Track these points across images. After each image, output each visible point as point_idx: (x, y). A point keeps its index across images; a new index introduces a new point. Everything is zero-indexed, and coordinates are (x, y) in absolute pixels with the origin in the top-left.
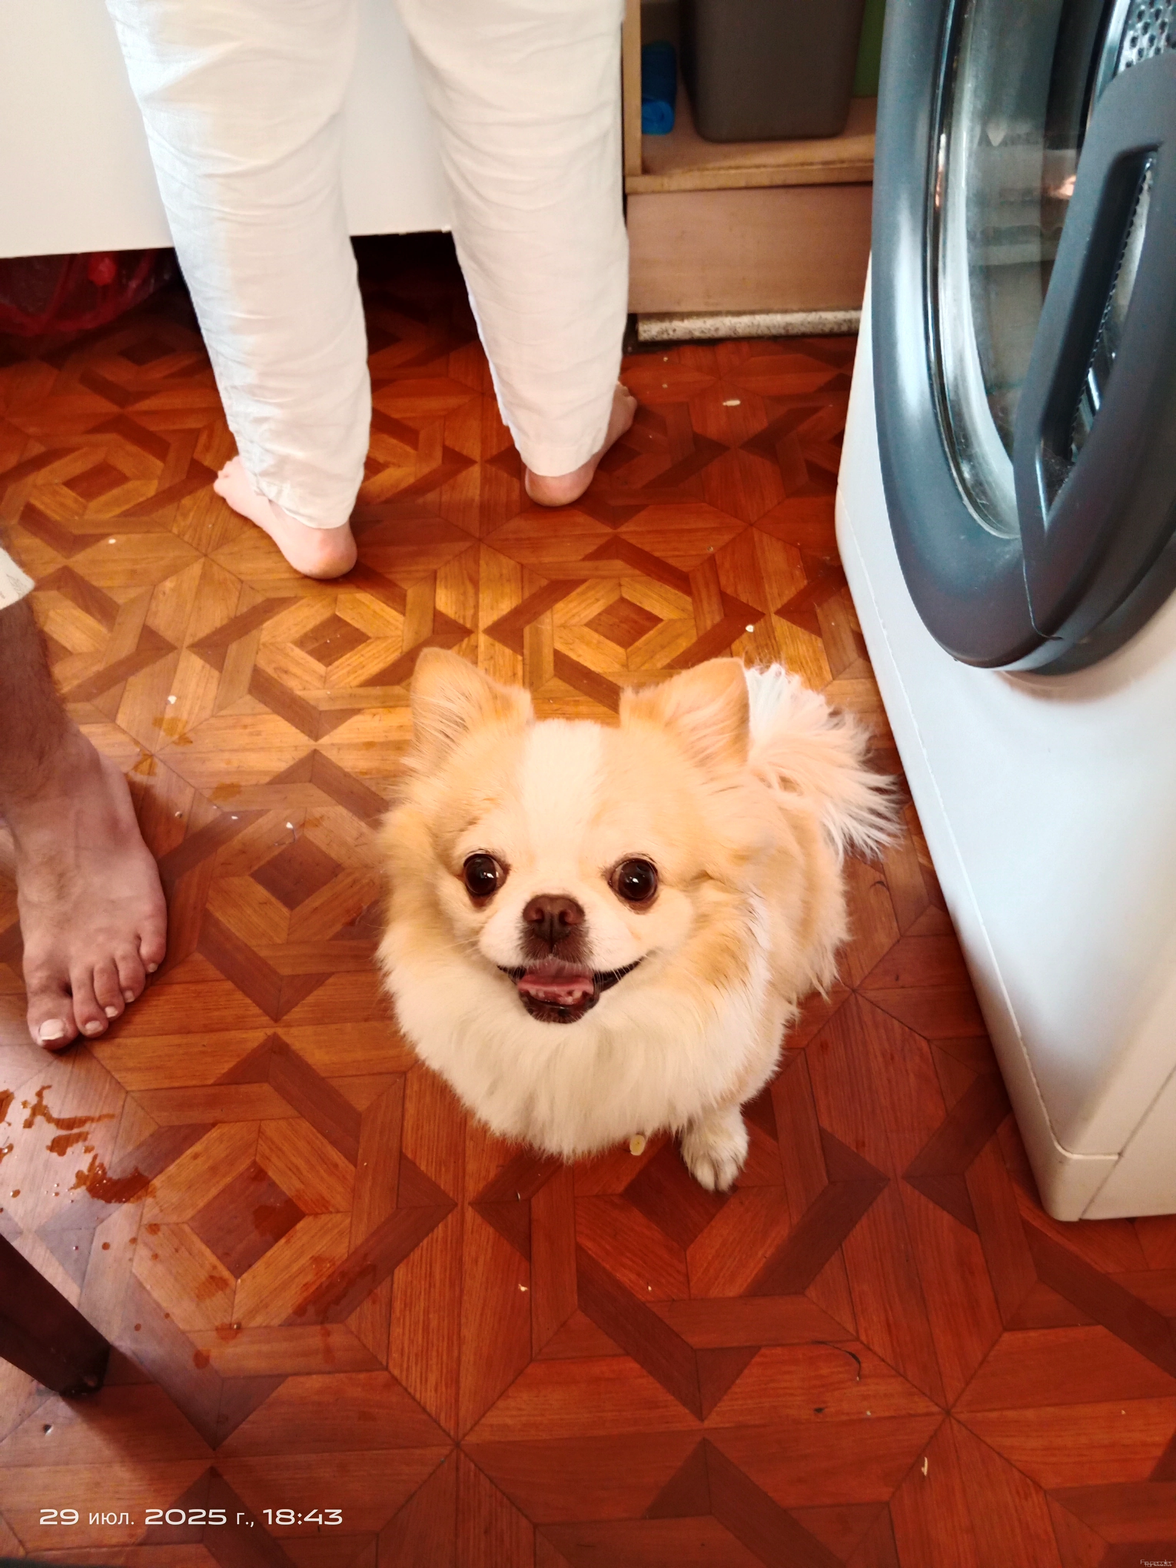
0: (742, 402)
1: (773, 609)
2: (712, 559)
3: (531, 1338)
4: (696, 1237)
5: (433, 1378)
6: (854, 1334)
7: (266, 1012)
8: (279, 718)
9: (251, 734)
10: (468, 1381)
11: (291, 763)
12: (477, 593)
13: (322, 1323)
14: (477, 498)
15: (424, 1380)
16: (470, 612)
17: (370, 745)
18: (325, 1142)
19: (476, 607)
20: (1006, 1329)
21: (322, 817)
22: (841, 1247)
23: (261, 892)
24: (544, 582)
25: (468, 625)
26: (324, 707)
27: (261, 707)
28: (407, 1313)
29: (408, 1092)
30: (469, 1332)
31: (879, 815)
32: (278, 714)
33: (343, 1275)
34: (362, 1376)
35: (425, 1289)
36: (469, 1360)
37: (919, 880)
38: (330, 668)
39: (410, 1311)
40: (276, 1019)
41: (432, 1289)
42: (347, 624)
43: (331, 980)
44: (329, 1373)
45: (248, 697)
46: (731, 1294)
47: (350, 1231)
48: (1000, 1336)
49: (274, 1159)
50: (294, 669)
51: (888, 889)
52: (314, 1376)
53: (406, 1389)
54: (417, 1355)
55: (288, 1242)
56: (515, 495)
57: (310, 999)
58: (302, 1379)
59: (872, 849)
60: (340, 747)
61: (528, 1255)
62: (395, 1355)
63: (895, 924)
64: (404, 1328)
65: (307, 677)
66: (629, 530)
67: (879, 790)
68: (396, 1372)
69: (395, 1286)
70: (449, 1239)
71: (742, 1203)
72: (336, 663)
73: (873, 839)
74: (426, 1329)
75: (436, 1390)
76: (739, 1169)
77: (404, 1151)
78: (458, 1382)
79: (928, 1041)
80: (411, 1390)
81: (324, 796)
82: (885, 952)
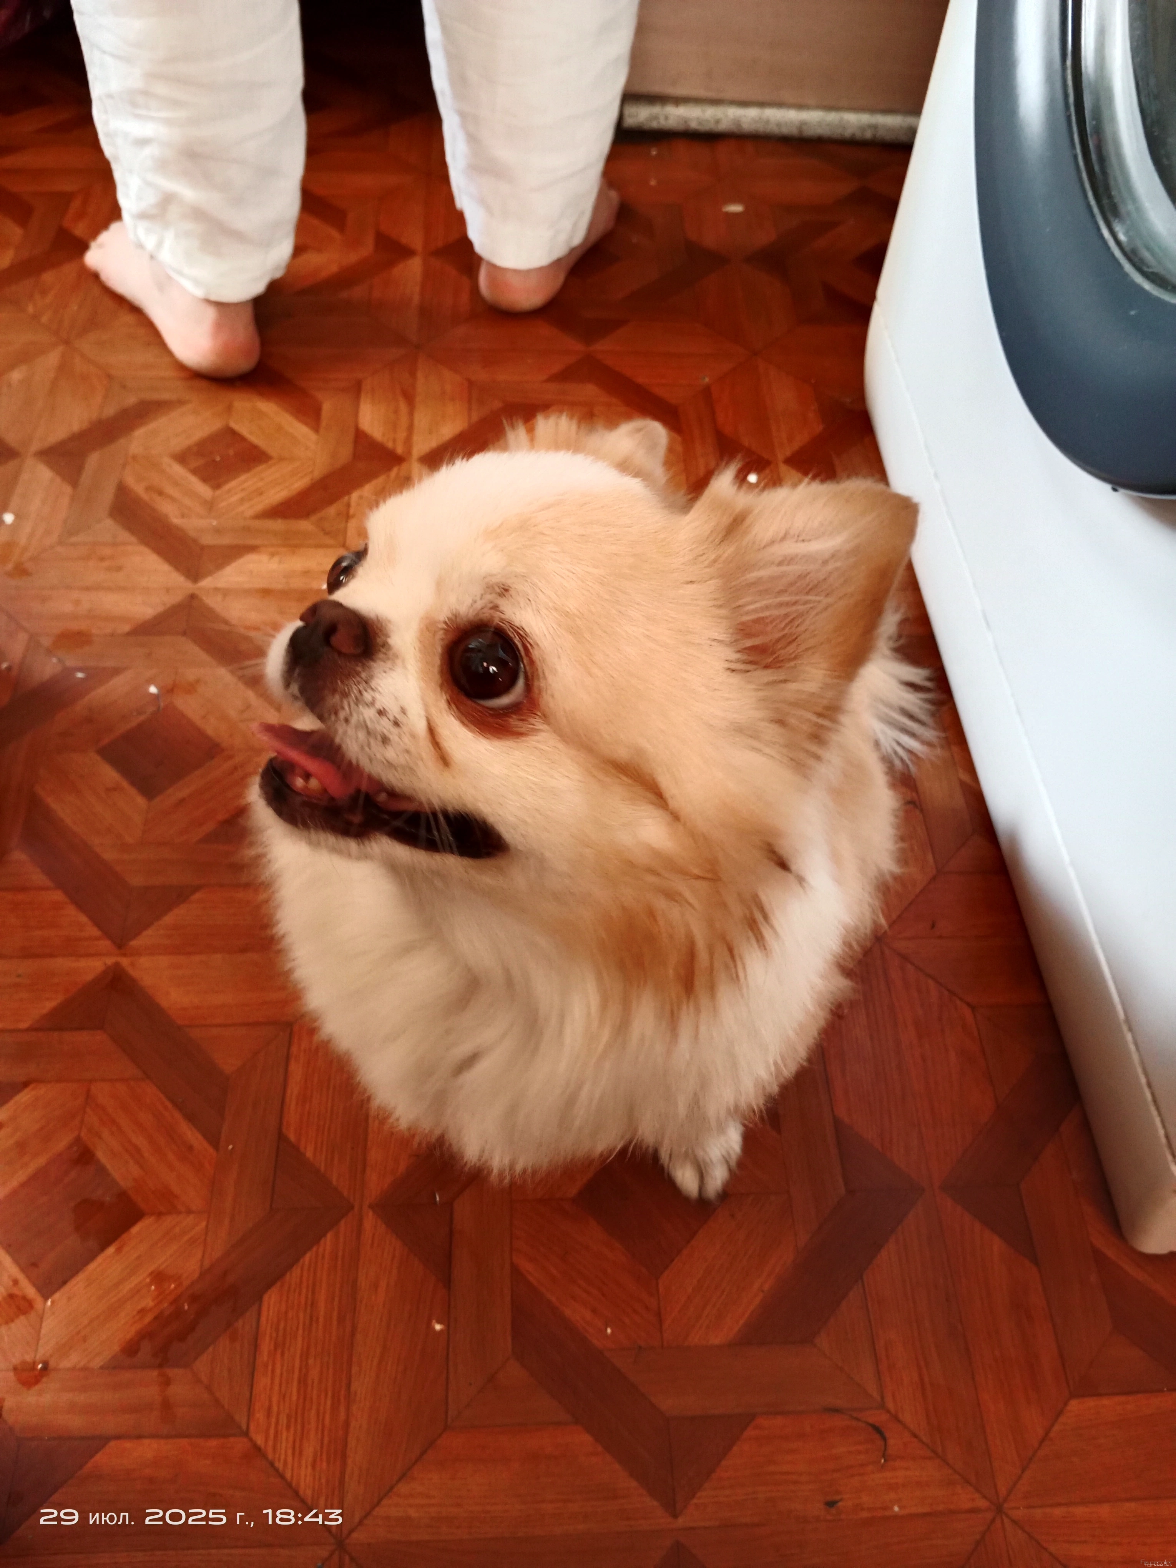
0: (747, 208)
1: (781, 457)
2: (707, 392)
3: (447, 1397)
4: (673, 1260)
5: (309, 1451)
6: (879, 1399)
7: (107, 935)
8: (146, 550)
9: (109, 569)
10: (357, 1456)
11: (160, 609)
12: (411, 414)
13: (160, 1366)
14: (416, 299)
15: (298, 1451)
16: (402, 435)
17: (266, 592)
18: (177, 1115)
19: (410, 428)
20: (1073, 1396)
21: (198, 681)
22: (863, 1281)
23: (110, 774)
24: (497, 404)
25: (399, 450)
26: (208, 540)
27: (124, 535)
28: (278, 1356)
29: (294, 1049)
30: (361, 1386)
31: (911, 717)
32: (147, 544)
33: (194, 1299)
34: (213, 1443)
35: (304, 1324)
36: (360, 1427)
37: (959, 801)
38: (218, 492)
39: (283, 1354)
40: (121, 944)
41: (314, 1325)
42: (243, 439)
43: (197, 896)
44: (168, 1437)
45: (109, 523)
46: (717, 1342)
47: (205, 1239)
48: (1066, 1404)
49: (105, 1134)
50: (170, 490)
51: (922, 811)
52: (146, 1442)
53: (272, 1464)
54: (289, 1417)
55: (119, 1250)
56: (465, 298)
57: (168, 919)
58: (128, 1445)
59: (902, 760)
60: (226, 593)
61: (447, 1281)
62: (260, 1416)
63: (930, 857)
64: (272, 1379)
65: (187, 501)
66: (604, 348)
67: (913, 686)
68: (260, 1440)
69: (263, 1319)
70: (340, 1254)
71: (733, 1216)
72: (227, 487)
73: (904, 748)
74: (303, 1381)
75: (314, 1467)
76: (730, 1170)
77: (284, 1131)
78: (344, 1457)
79: (973, 1008)
80: (280, 1465)
81: (204, 656)
82: (918, 890)
